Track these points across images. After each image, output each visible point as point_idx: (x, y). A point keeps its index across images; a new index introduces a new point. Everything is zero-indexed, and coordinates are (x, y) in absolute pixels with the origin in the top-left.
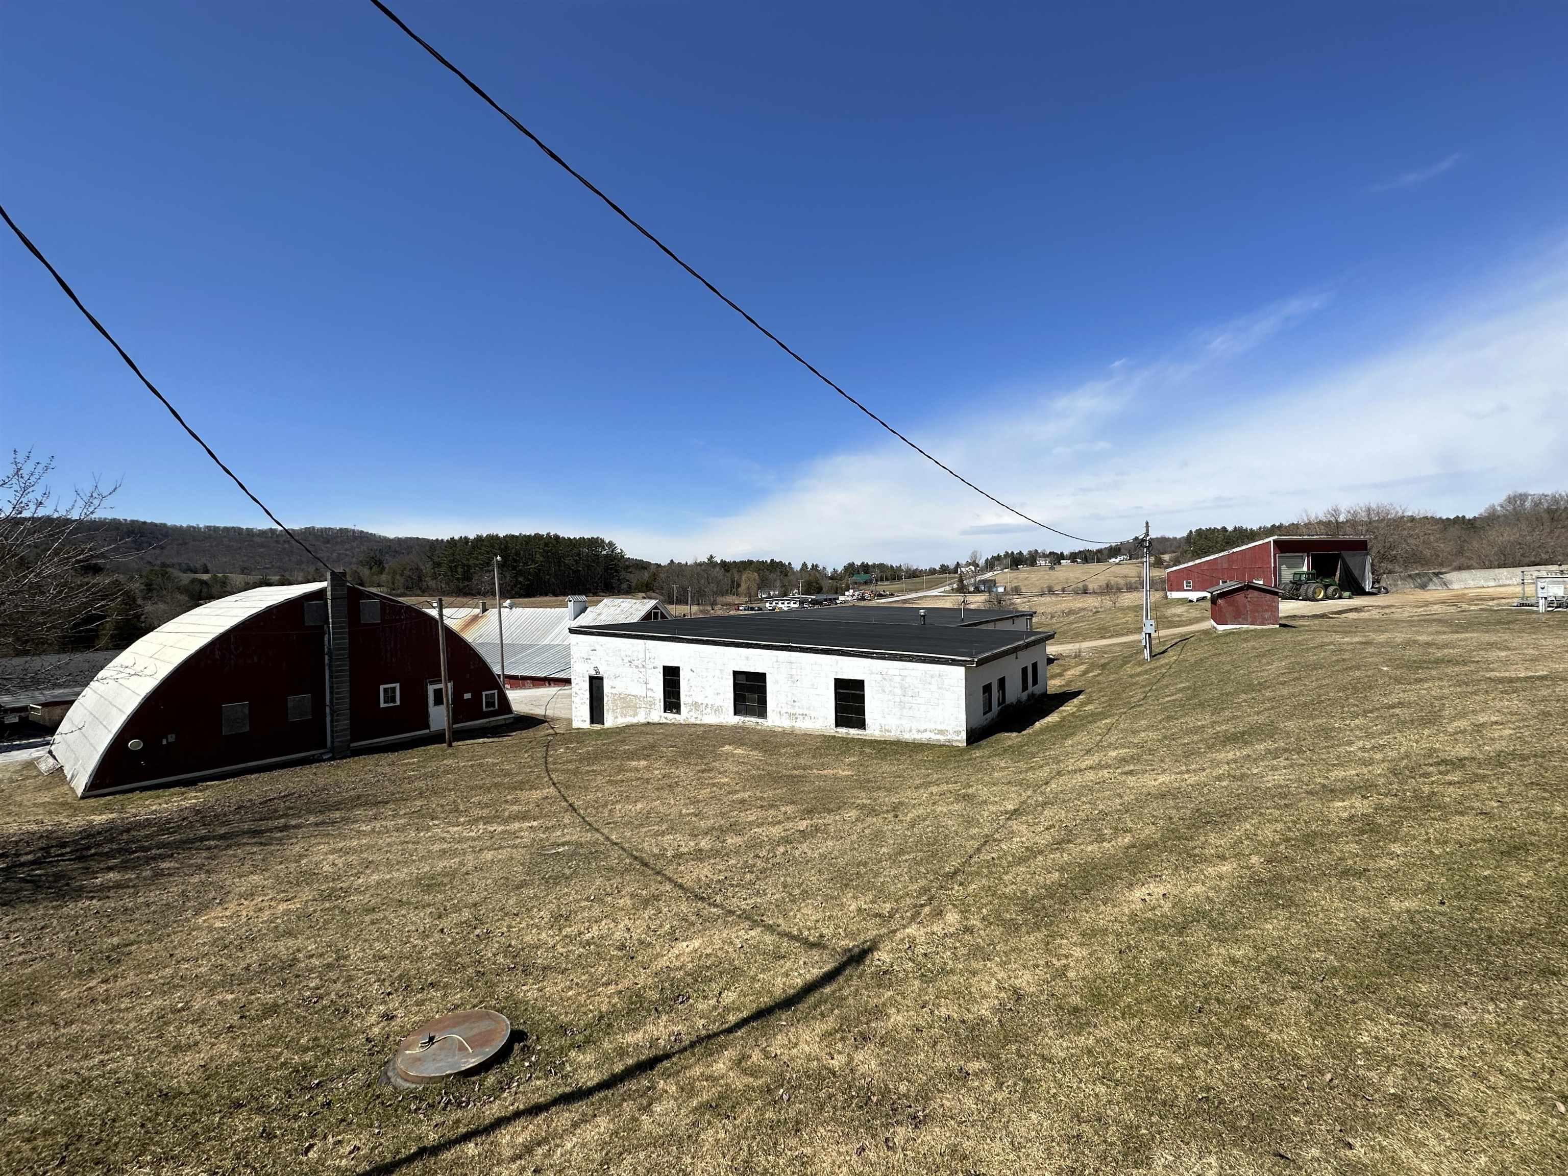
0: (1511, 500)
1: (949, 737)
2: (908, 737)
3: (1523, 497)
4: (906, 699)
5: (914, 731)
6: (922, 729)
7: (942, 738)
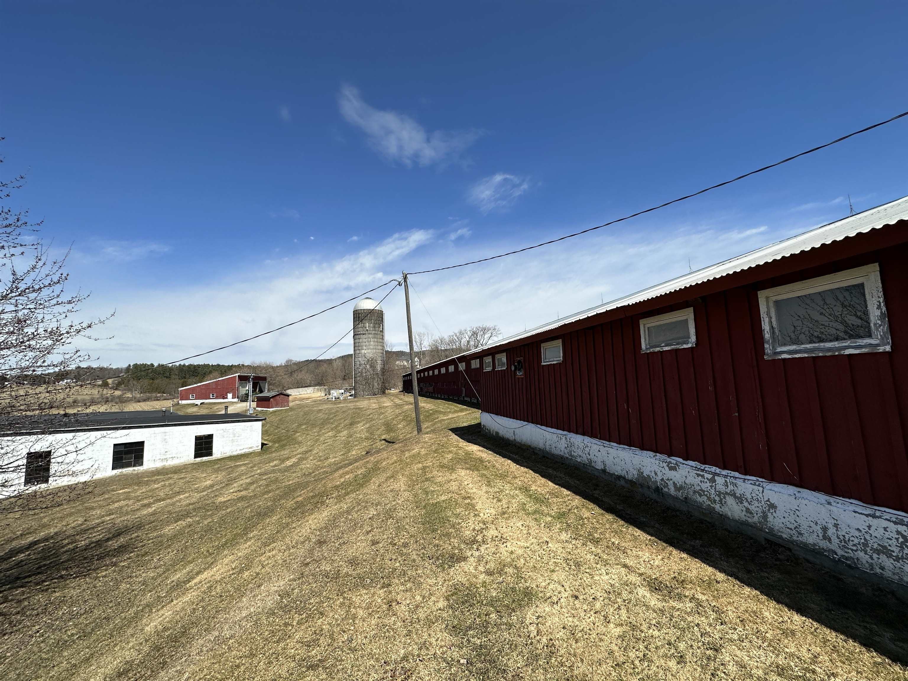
0: (287, 362)
1: (254, 449)
2: (235, 453)
3: (291, 361)
4: (235, 438)
5: (238, 450)
6: (242, 448)
7: (251, 450)
